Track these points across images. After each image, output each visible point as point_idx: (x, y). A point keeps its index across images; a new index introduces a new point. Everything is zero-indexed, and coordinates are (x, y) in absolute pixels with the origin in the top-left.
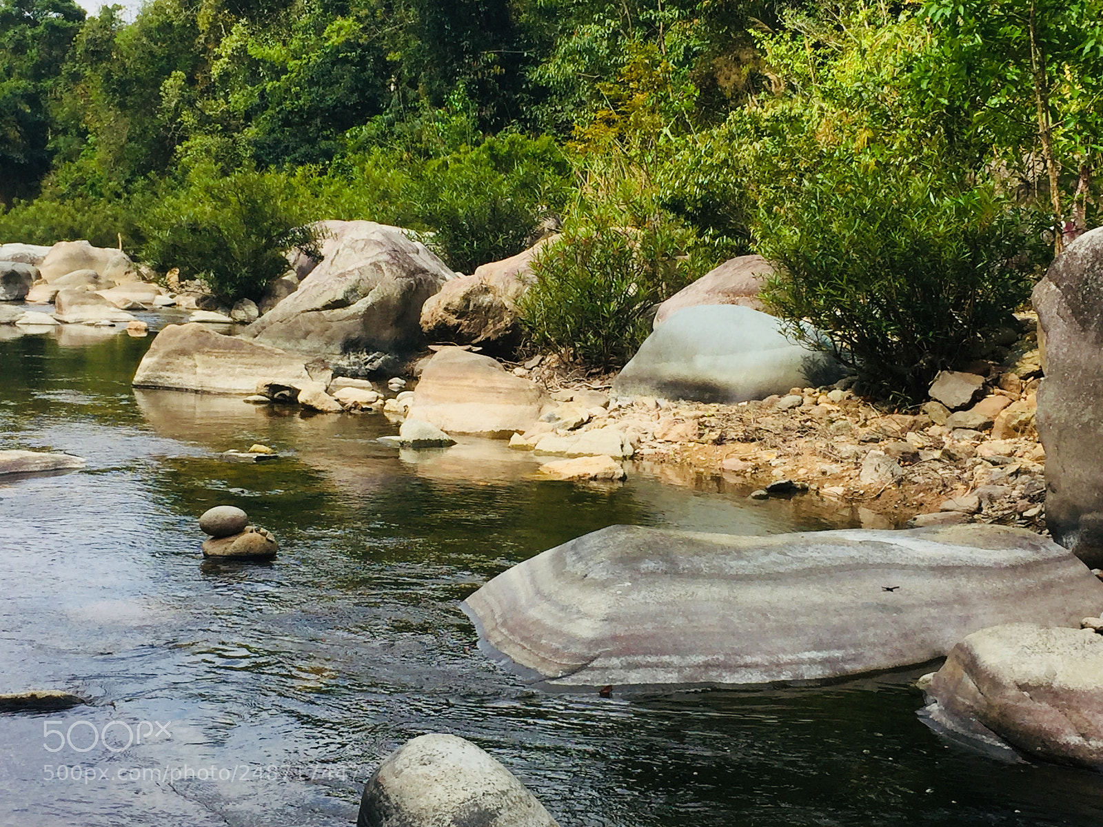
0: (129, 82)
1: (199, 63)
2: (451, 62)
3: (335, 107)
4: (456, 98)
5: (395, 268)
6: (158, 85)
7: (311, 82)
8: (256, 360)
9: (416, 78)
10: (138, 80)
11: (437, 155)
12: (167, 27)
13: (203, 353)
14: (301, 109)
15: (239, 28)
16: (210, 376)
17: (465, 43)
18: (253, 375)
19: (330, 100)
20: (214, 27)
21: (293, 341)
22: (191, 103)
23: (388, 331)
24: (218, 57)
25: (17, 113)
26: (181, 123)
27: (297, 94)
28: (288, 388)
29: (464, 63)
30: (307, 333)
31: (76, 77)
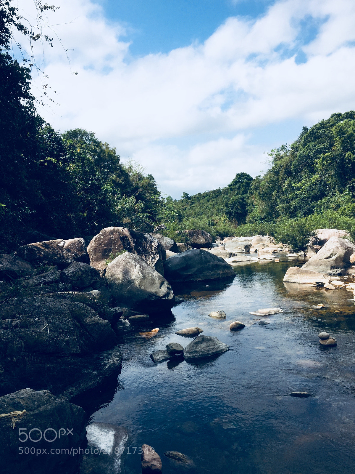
0: (264, 194)
1: (280, 188)
2: (344, 182)
3: (314, 195)
4: (346, 191)
5: (342, 248)
6: (271, 194)
7: (308, 190)
8: (312, 275)
9: (335, 187)
10: (266, 193)
11: (342, 206)
12: (272, 181)
13: (299, 274)
14: (306, 197)
15: (288, 179)
16: (301, 279)
17: (347, 177)
18: (311, 279)
19: (313, 194)
20: (283, 179)
21: (318, 267)
22: (279, 197)
23: (342, 263)
24: (284, 186)
25: (239, 202)
26: (277, 202)
27: (305, 193)
28: (321, 283)
29: (347, 182)
30: (321, 265)
31: (251, 193)
